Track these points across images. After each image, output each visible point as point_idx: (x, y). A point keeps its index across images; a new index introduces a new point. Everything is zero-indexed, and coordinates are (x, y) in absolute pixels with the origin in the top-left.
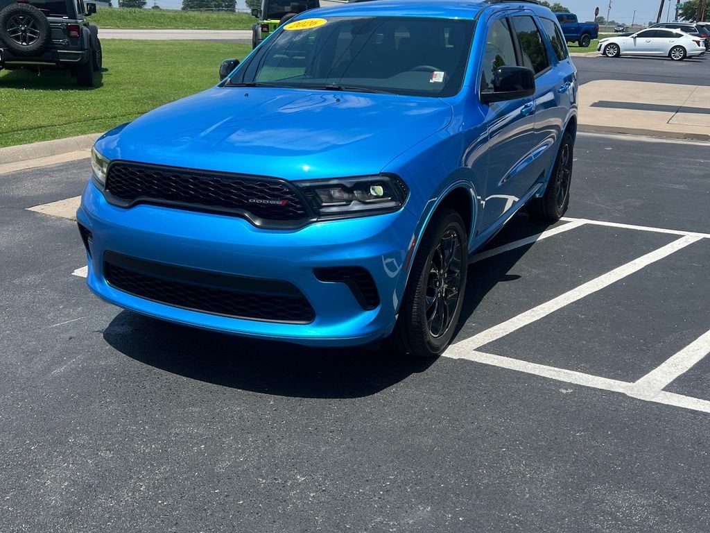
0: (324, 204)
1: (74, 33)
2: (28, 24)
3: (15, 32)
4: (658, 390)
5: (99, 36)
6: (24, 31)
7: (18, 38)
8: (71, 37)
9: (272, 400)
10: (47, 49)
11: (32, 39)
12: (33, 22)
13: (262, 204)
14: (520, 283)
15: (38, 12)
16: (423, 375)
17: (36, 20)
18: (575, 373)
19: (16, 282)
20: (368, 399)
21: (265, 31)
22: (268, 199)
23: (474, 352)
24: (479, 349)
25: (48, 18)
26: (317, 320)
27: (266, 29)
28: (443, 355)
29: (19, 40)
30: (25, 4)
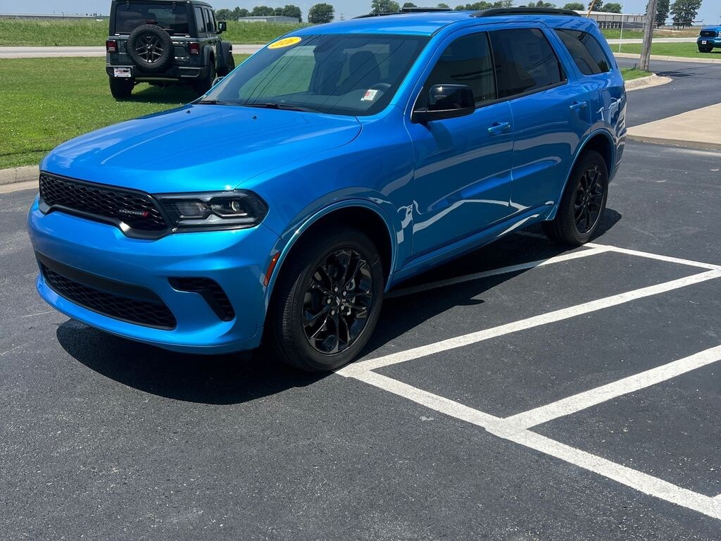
0: (182, 217)
1: (194, 51)
2: (153, 44)
3: (143, 51)
4: (524, 428)
5: (234, 52)
6: (150, 50)
7: (145, 57)
8: (193, 55)
9: (147, 398)
10: (170, 65)
11: (156, 57)
12: (158, 41)
13: (129, 214)
14: (477, 309)
15: (163, 31)
16: (302, 390)
17: (161, 40)
18: (452, 402)
19: (27, 276)
20: (232, 407)
22: (133, 210)
23: (369, 372)
24: (377, 371)
25: (171, 37)
26: (178, 326)
28: (338, 372)
29: (145, 59)
30: (151, 25)
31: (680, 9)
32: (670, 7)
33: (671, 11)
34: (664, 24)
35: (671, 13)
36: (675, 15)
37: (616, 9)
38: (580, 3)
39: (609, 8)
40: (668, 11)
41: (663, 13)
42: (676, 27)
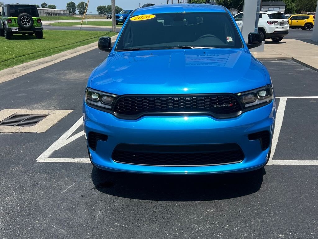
13: (220, 107)
21: (10, 23)
22: (223, 104)
26: (245, 159)
27: (10, 22)
31: (80, 8)
32: (76, 7)
33: (77, 8)
34: (75, 14)
35: (77, 9)
36: (79, 10)
37: (54, 7)
38: (37, 4)
39: (50, 7)
40: (76, 8)
41: (74, 9)
42: (81, 15)
